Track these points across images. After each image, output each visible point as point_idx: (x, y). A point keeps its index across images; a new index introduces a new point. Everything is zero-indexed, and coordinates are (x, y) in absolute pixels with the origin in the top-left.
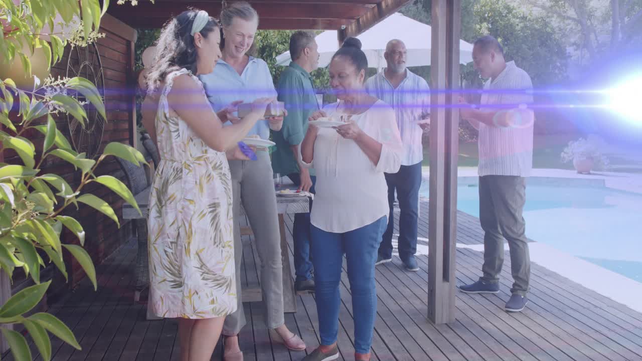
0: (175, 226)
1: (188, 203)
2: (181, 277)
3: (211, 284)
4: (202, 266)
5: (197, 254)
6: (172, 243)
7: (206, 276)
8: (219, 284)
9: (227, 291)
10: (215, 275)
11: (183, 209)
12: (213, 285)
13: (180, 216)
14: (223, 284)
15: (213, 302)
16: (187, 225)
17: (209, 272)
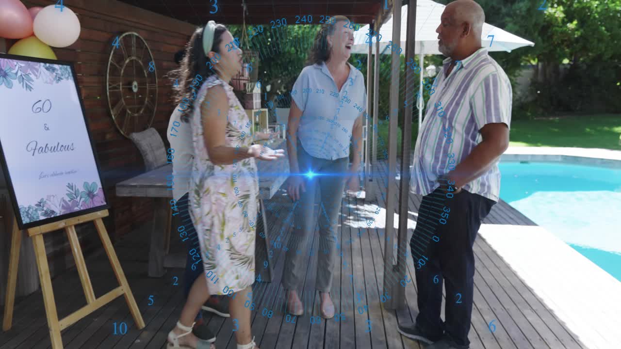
0: (210, 216)
1: (221, 196)
2: (214, 260)
3: (237, 262)
4: (231, 248)
5: (228, 239)
6: (207, 230)
7: (234, 256)
8: (243, 262)
9: (249, 267)
10: (240, 255)
11: (216, 201)
12: (238, 263)
13: (214, 207)
14: (246, 262)
15: (237, 278)
16: (221, 215)
17: (236, 253)
